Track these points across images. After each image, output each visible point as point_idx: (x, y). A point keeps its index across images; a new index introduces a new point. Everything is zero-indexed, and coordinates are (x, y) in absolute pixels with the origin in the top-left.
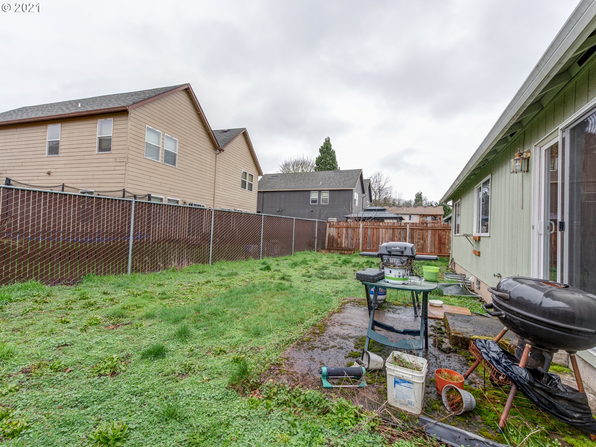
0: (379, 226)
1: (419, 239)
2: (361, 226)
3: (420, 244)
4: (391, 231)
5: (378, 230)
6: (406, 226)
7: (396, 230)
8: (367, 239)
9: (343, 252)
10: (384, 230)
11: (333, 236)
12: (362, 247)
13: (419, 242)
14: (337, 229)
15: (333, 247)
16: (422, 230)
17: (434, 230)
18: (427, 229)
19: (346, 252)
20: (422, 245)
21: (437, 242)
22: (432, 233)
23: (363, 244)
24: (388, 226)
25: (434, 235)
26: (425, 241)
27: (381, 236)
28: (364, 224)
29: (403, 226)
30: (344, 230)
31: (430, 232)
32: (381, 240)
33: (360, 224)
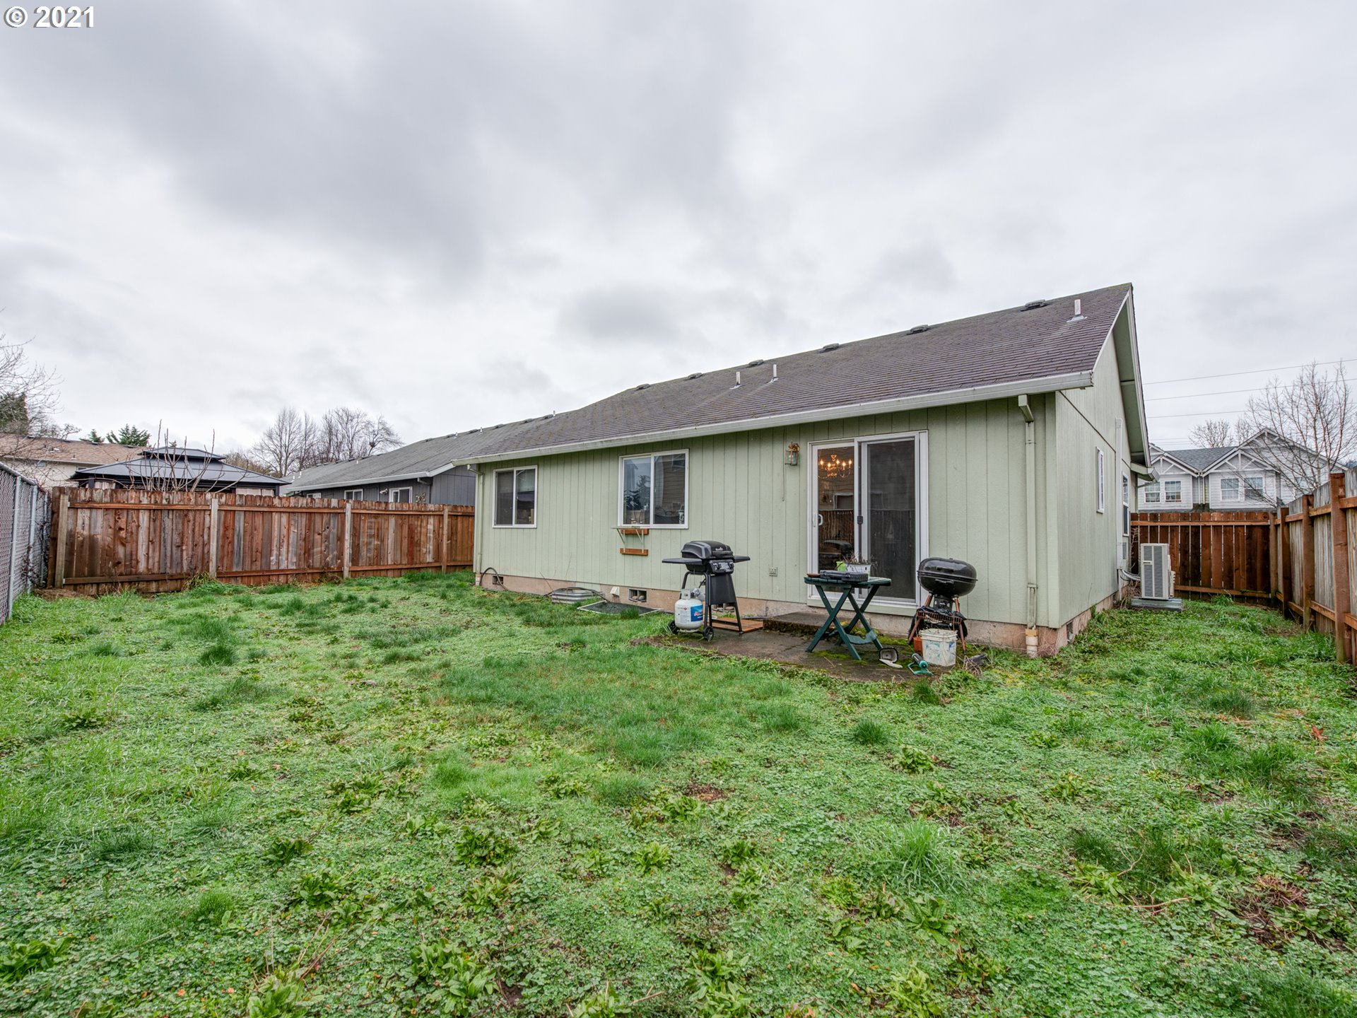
0: (269, 506)
1: (371, 536)
2: (215, 506)
3: (372, 546)
4: (303, 520)
5: (267, 516)
6: (344, 508)
7: (318, 518)
8: (232, 542)
9: (142, 586)
10: (284, 518)
11: (92, 540)
12: (218, 567)
13: (370, 543)
14: (111, 514)
15: (92, 574)
16: (376, 516)
17: (400, 516)
18: (387, 515)
19: (153, 586)
20: (378, 549)
21: (405, 542)
22: (396, 522)
23: (220, 559)
24: (295, 507)
25: (399, 527)
26: (382, 541)
27: (276, 533)
28: (223, 499)
29: (334, 508)
30: (144, 518)
31: (392, 521)
32: (275, 543)
33: (207, 503)
